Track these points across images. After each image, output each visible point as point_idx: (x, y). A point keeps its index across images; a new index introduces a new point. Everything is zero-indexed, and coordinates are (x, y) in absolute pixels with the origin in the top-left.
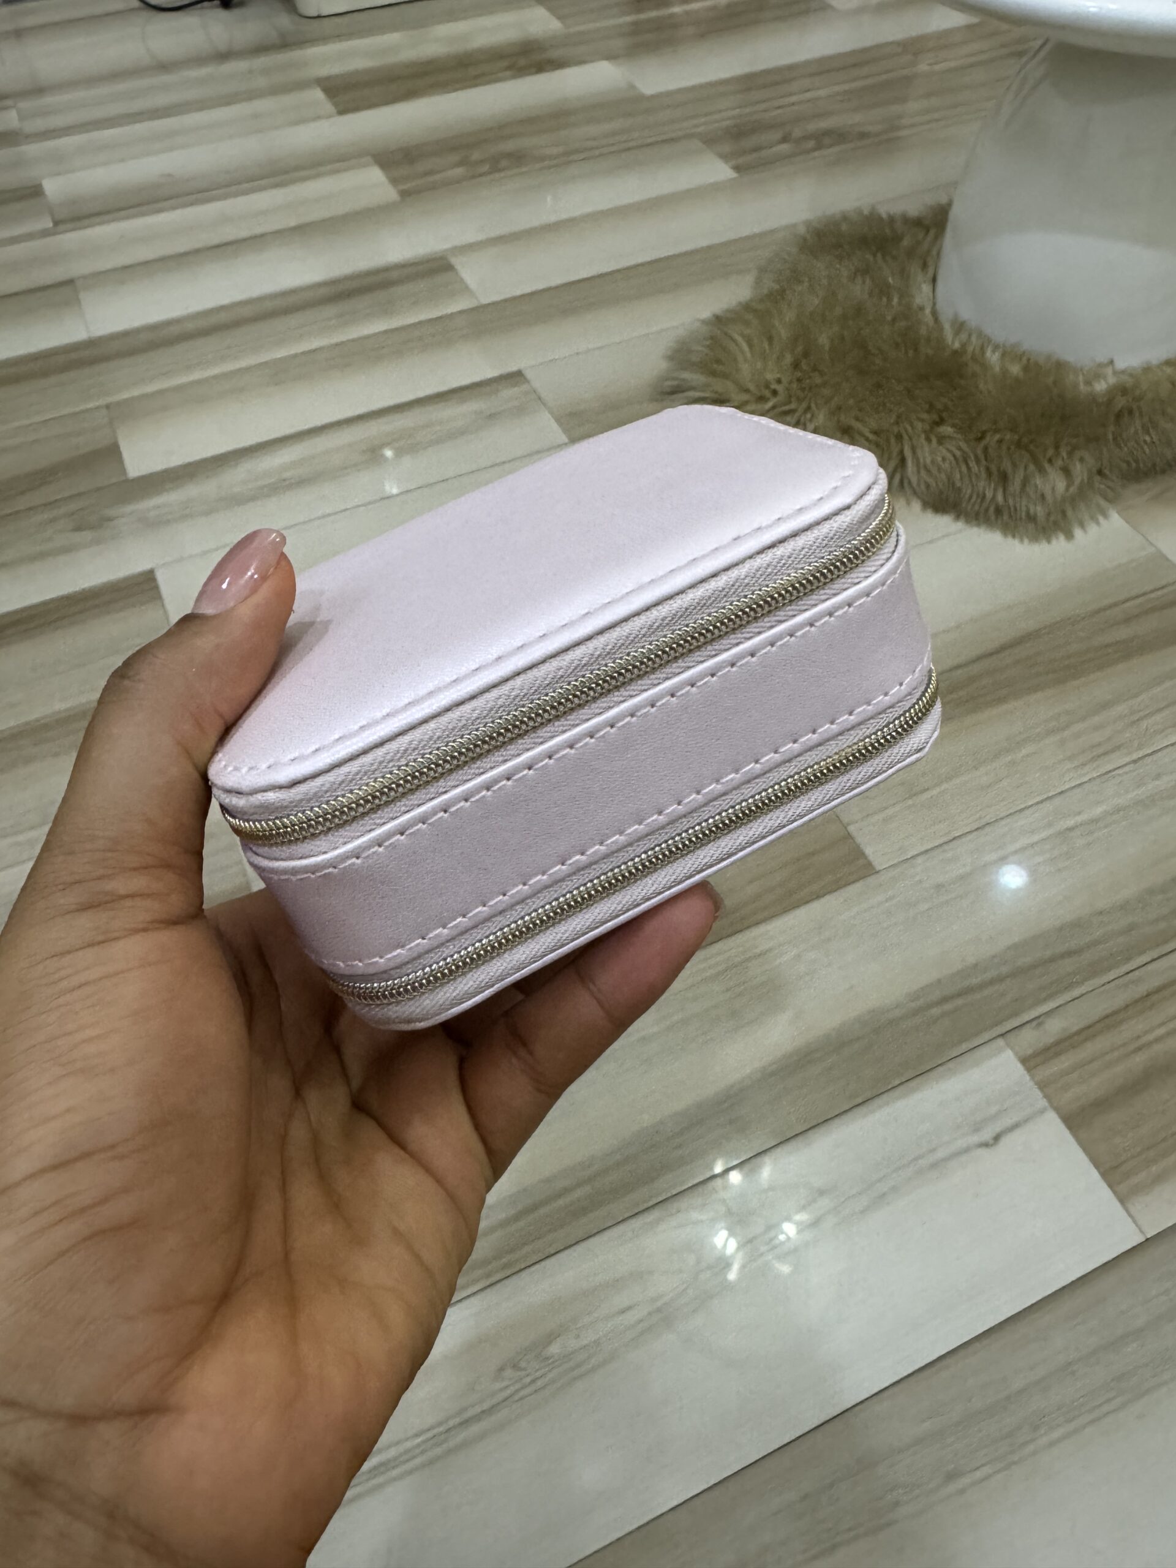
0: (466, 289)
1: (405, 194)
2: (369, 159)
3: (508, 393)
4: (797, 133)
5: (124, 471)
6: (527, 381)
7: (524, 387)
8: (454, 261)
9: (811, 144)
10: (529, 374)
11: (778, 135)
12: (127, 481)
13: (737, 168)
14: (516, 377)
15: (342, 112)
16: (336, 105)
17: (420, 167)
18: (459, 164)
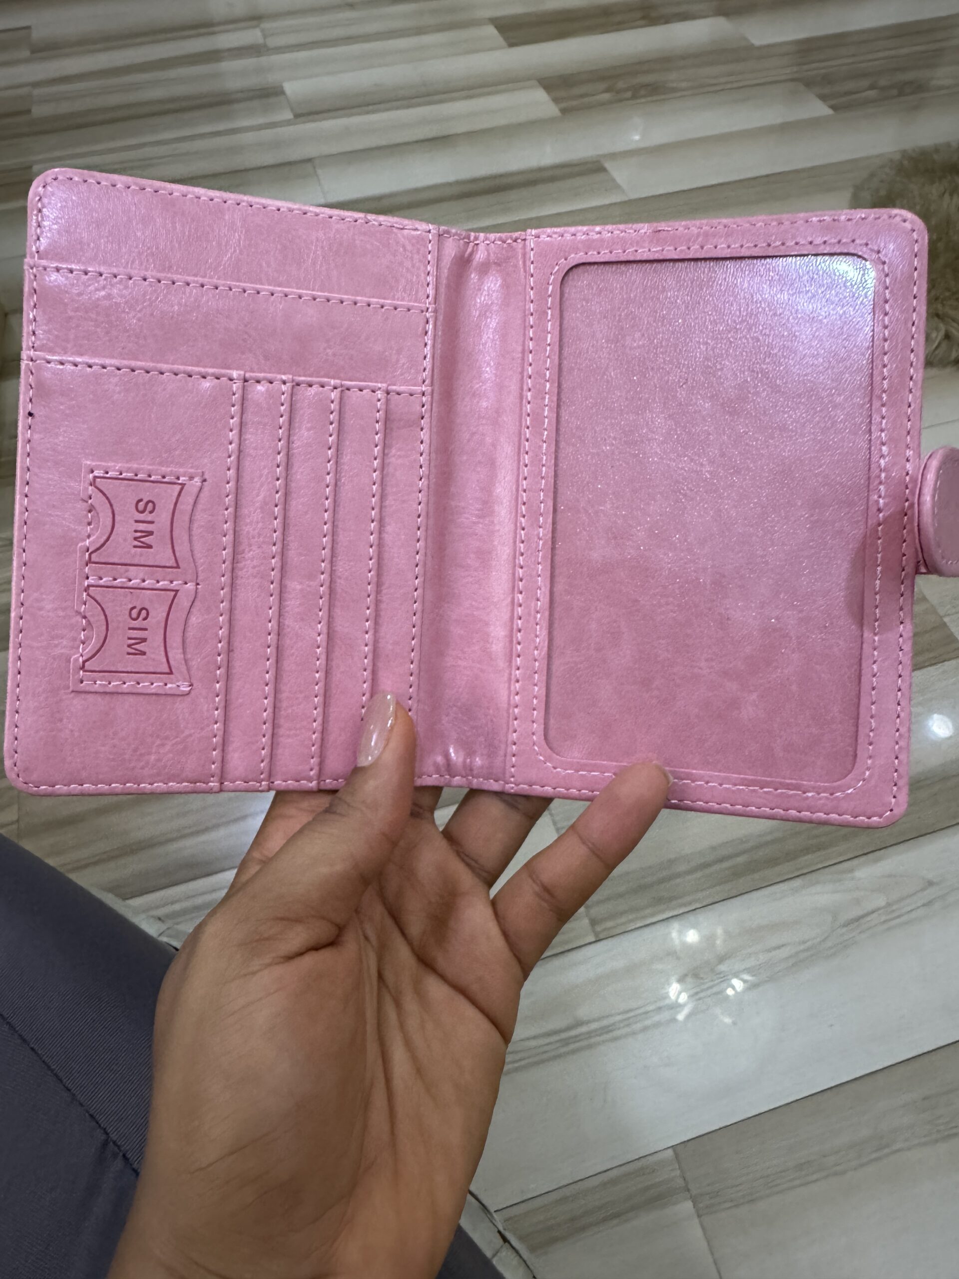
0: (618, 187)
1: (564, 111)
2: (535, 83)
4: (883, 82)
8: (607, 165)
9: (895, 92)
11: (865, 83)
13: (833, 107)
15: (511, 45)
16: (506, 39)
17: (577, 91)
18: (607, 91)
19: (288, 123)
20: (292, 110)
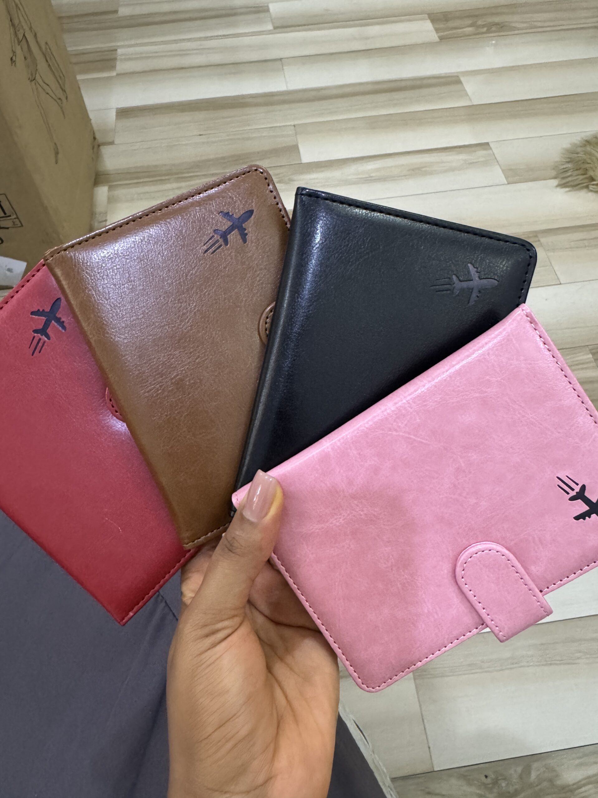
0: (467, 94)
1: (441, 38)
2: (426, 16)
3: (481, 153)
5: (301, 160)
6: (491, 149)
7: (490, 152)
8: (462, 79)
10: (492, 145)
14: (485, 146)
17: (451, 24)
18: (471, 26)
19: (269, 32)
20: (273, 23)
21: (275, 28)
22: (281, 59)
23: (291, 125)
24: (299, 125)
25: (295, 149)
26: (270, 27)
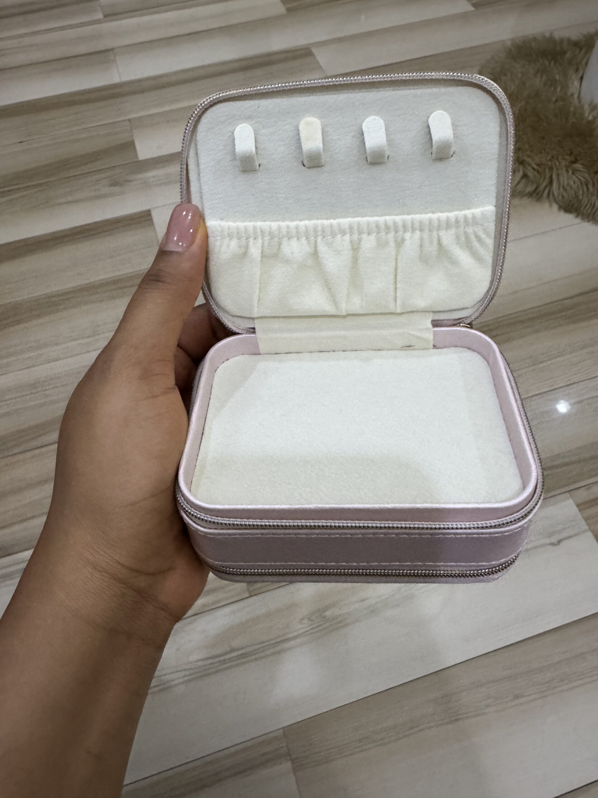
0: (319, 67)
1: (289, 10)
5: (136, 156)
8: (314, 51)
12: (138, 161)
13: (474, 5)
19: (99, 22)
20: (103, 12)
21: (105, 16)
22: (112, 49)
23: (125, 121)
24: (135, 119)
25: (130, 146)
26: (100, 16)
